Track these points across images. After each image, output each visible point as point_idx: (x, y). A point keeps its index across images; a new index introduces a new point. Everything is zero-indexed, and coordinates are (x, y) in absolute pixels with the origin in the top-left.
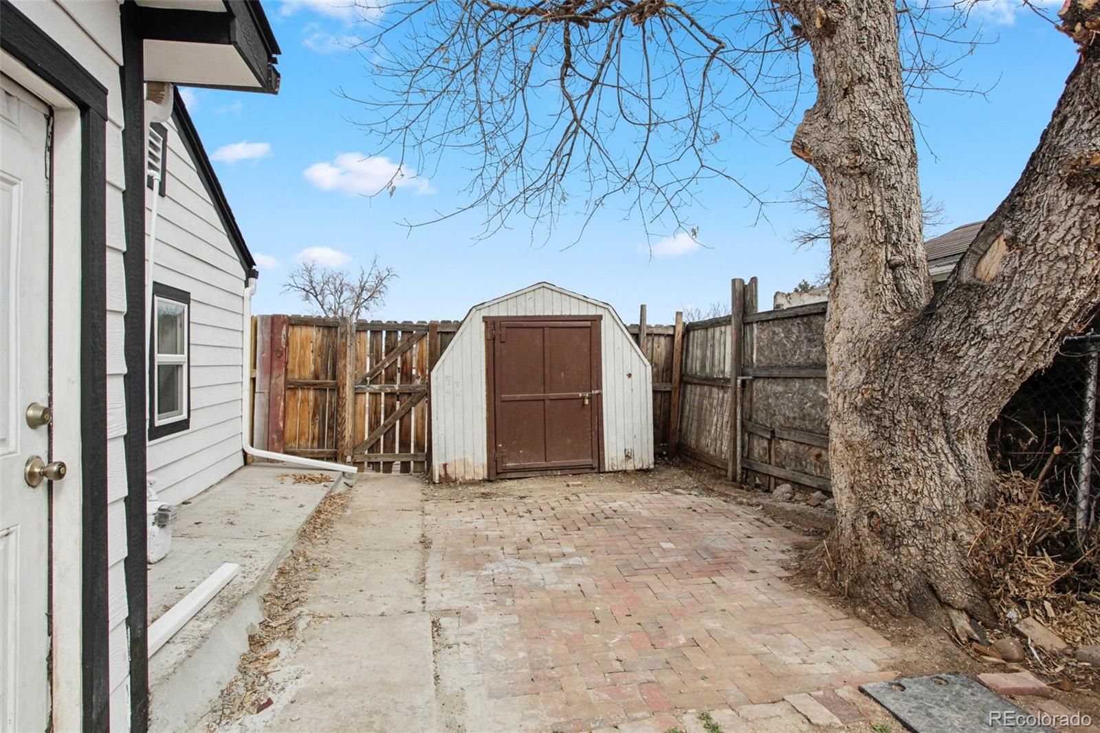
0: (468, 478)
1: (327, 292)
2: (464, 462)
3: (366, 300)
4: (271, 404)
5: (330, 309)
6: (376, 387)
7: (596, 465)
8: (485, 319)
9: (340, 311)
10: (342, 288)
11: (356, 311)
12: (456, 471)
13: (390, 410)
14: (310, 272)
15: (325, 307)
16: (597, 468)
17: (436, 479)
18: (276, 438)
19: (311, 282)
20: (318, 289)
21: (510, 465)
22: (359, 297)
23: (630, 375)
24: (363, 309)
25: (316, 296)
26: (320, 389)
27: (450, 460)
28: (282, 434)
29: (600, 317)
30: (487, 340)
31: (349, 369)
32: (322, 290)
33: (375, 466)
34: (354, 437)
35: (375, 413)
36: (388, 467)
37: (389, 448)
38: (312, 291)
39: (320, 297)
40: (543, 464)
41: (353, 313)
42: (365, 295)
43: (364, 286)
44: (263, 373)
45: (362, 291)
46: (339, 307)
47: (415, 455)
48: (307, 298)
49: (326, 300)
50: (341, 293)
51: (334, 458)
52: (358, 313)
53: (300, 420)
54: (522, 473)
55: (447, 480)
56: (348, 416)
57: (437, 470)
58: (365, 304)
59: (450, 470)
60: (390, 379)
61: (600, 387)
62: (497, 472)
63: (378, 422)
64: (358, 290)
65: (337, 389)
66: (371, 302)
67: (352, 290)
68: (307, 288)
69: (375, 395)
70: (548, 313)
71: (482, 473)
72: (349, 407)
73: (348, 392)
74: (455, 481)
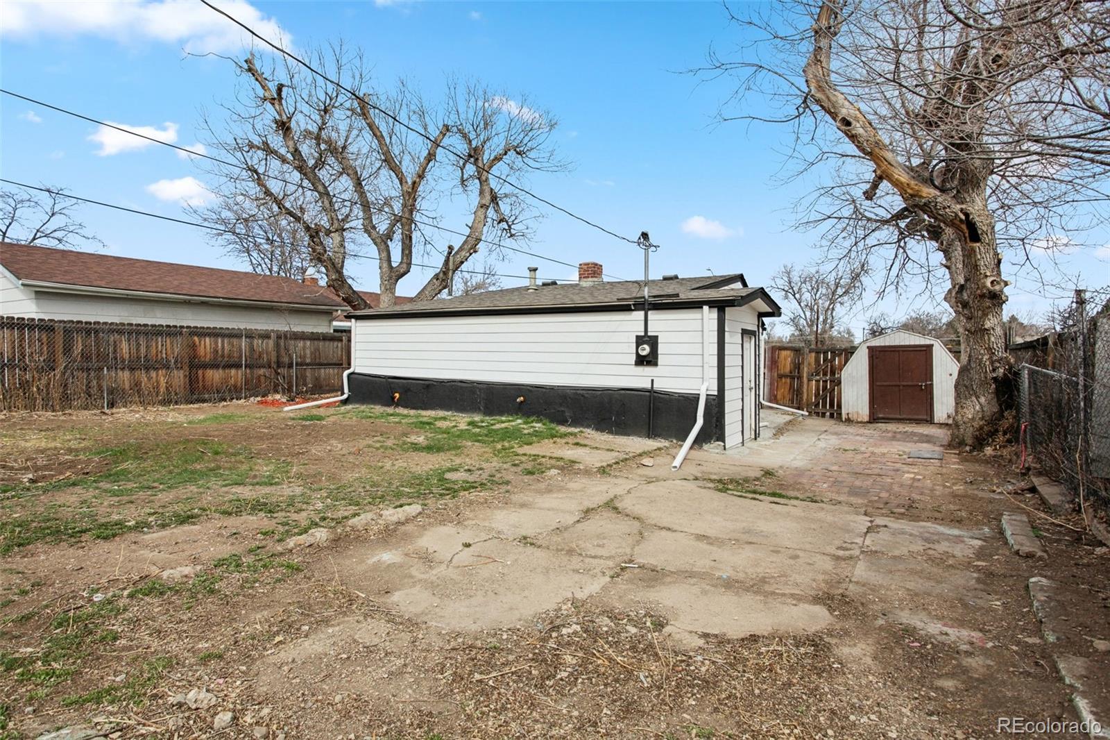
0: (859, 420)
1: (804, 290)
2: (858, 413)
3: (840, 296)
4: (771, 384)
5: (807, 306)
6: (818, 378)
7: (929, 419)
8: (868, 347)
9: (816, 307)
10: (818, 286)
11: (831, 307)
12: (853, 417)
13: (825, 388)
14: (788, 273)
15: (802, 304)
16: (930, 421)
17: (844, 419)
18: (773, 398)
19: (790, 283)
20: (796, 289)
21: (881, 416)
22: (833, 293)
23: (951, 375)
24: (838, 305)
25: (794, 295)
26: (793, 378)
27: (850, 411)
28: (776, 396)
29: (933, 345)
30: (869, 357)
31: (806, 369)
32: (800, 289)
33: (817, 414)
34: (807, 400)
35: (818, 389)
36: (823, 415)
37: (824, 405)
38: (791, 291)
39: (797, 296)
40: (898, 416)
41: (828, 309)
42: (840, 291)
43: (839, 283)
44: (768, 371)
45: (837, 288)
46: (815, 304)
47: (836, 411)
48: (786, 297)
49: (804, 298)
50: (818, 291)
51: (798, 409)
52: (833, 309)
53: (783, 391)
54: (887, 420)
55: (849, 421)
56: (805, 390)
57: (844, 416)
58: (839, 299)
59: (850, 416)
60: (825, 374)
61: (931, 380)
62: (873, 419)
63: (819, 393)
64: (833, 287)
65: (800, 378)
66: (846, 298)
67: (828, 287)
68: (786, 288)
69: (818, 381)
70: (902, 344)
71: (866, 419)
72: (805, 386)
73: (805, 380)
74: (852, 421)
